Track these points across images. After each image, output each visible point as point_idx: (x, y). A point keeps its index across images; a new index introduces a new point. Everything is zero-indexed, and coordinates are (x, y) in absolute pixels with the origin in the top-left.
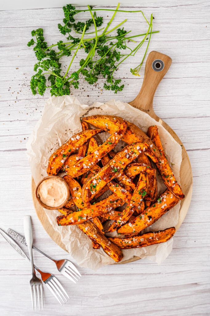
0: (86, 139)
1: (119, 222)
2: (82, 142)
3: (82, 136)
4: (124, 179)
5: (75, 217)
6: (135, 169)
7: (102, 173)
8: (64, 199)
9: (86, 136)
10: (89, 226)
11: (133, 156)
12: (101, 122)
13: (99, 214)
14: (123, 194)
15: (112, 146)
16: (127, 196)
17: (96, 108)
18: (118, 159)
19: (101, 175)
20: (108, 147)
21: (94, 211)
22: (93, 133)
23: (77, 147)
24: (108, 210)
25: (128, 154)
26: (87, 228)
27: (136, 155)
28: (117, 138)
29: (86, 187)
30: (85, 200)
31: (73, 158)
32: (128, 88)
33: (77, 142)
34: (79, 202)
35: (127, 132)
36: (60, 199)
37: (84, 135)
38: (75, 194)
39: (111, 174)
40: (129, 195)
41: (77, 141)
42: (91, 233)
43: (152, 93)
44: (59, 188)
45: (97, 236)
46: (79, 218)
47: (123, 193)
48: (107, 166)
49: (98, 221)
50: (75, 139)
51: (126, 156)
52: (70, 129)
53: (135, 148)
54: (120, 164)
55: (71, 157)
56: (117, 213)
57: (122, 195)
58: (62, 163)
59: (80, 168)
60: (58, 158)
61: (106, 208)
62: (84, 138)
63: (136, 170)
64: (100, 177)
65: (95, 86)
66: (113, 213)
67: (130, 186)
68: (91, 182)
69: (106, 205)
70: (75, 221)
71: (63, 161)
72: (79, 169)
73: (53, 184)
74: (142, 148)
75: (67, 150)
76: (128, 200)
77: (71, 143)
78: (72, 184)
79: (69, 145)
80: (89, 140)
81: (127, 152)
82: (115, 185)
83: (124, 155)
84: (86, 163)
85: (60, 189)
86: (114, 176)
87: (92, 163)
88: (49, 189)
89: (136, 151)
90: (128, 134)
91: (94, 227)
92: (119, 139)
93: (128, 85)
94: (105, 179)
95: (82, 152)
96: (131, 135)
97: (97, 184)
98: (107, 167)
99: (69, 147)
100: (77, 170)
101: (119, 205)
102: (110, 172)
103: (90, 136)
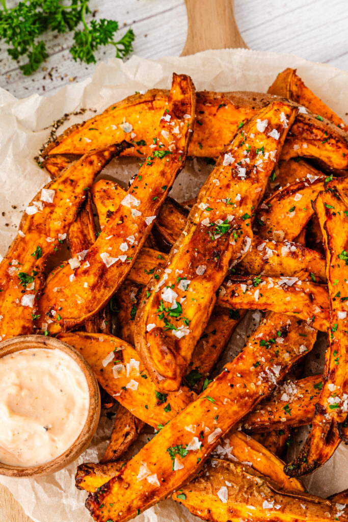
0: (79, 190)
1: (332, 407)
2: (68, 209)
3: (61, 187)
4: (270, 252)
5: (154, 460)
6: (289, 207)
7: (181, 258)
8: (83, 408)
9: (72, 181)
10: (230, 481)
11: (259, 162)
12: (107, 128)
13: (241, 406)
14: (292, 292)
15: (173, 160)
16: (311, 297)
17: (76, 114)
18: (214, 194)
19: (182, 264)
20: (161, 168)
21: (217, 401)
22: (91, 163)
23: (58, 231)
24: (266, 380)
25: (241, 164)
26: (224, 489)
27: (267, 154)
28: (176, 130)
29: (146, 325)
30: (161, 368)
31: (61, 274)
32: (149, 45)
33: (51, 212)
34: (144, 398)
35: (202, 113)
36: (67, 417)
37: (64, 182)
38: (116, 376)
39: (215, 248)
40: (314, 290)
41: (48, 210)
42: (246, 501)
43: (225, 10)
44: (46, 380)
45: (276, 503)
46: (172, 456)
47: (291, 289)
48: (188, 231)
49: (252, 448)
50: (39, 204)
51: (235, 177)
52: (15, 204)
53: (252, 136)
54: (230, 209)
55: (51, 277)
56: (308, 384)
57: (289, 297)
58: (26, 307)
59: (95, 274)
60: (7, 295)
61: (257, 374)
62: (70, 188)
63: (293, 209)
64: (181, 272)
65: (48, 77)
66: (295, 391)
67: (303, 266)
68: (158, 301)
69: (249, 360)
70: (165, 477)
71: (28, 300)
72: (92, 279)
73: (19, 375)
74: (274, 121)
75: (29, 257)
76: (321, 307)
77: (31, 224)
78: (93, 351)
79: (28, 237)
80: (89, 191)
81: (233, 160)
82: (249, 282)
83: (229, 175)
84: (110, 249)
85: (52, 377)
86: (227, 249)
87: (132, 240)
88: (9, 395)
89: (260, 144)
90: (211, 117)
91: (249, 477)
92: (184, 132)
93: (146, 36)
94: (200, 271)
95: (81, 238)
96: (219, 115)
97: (182, 300)
98: (191, 234)
99: (31, 244)
100: (86, 285)
101: (302, 348)
102: (210, 245)
103: (85, 175)
